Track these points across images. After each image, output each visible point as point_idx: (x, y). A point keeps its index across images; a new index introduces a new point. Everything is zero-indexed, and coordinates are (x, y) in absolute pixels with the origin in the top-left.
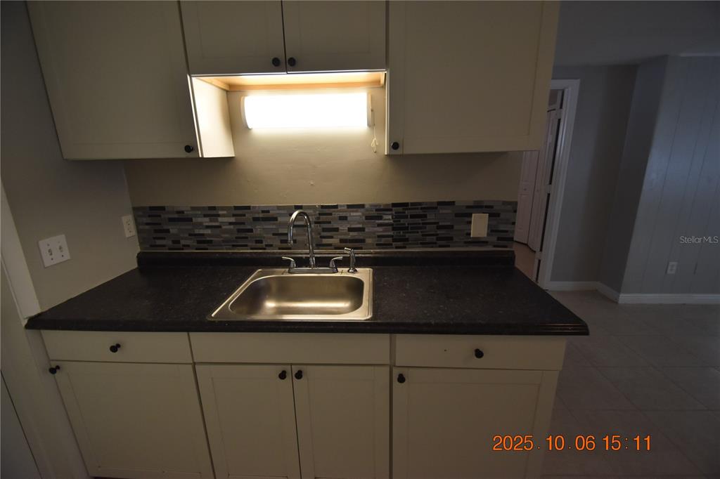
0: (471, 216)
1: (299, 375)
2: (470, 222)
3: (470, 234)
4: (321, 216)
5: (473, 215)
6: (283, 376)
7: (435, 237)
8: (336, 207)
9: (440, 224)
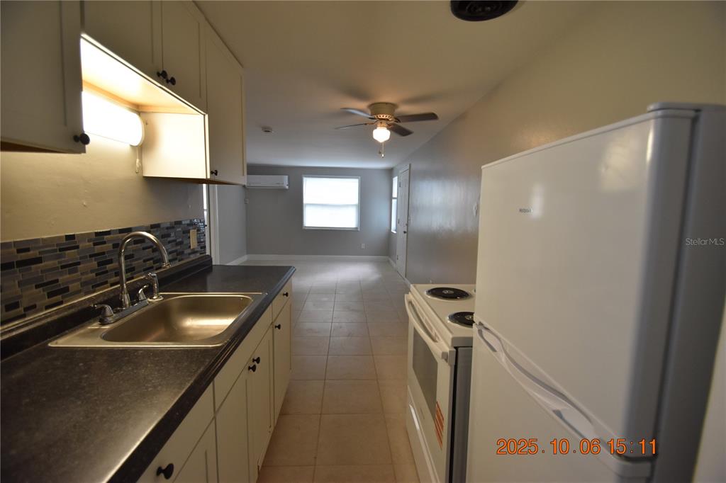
0: (189, 232)
1: (258, 360)
2: (189, 237)
3: (190, 247)
4: (96, 247)
5: (191, 231)
6: (254, 368)
7: (175, 254)
8: (108, 233)
9: (178, 240)
